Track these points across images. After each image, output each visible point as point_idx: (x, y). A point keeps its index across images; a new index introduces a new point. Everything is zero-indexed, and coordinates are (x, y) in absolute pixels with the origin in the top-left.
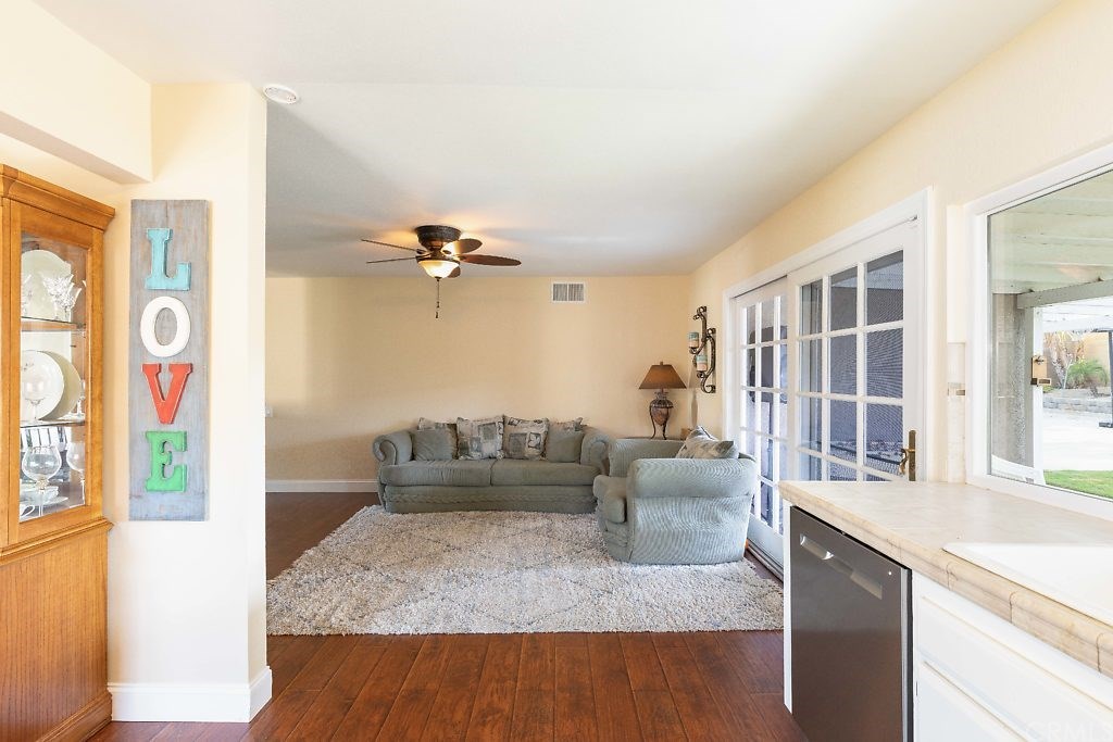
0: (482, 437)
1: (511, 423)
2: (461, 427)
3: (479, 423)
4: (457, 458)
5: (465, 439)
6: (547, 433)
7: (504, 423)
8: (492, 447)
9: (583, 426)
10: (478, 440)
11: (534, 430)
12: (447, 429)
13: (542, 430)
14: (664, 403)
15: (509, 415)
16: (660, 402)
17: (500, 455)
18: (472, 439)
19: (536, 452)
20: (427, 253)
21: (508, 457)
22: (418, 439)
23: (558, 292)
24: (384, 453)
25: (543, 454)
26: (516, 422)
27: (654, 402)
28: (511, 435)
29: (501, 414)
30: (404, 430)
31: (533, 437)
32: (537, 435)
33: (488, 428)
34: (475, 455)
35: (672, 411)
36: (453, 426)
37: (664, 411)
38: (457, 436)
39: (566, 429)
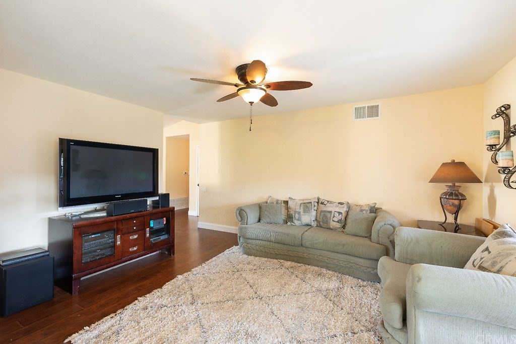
0: (302, 211)
1: (322, 203)
2: (290, 203)
3: (302, 202)
4: (287, 223)
5: (292, 212)
6: (347, 212)
7: (318, 203)
8: (308, 218)
9: (377, 209)
10: (299, 213)
11: (337, 209)
12: (283, 204)
13: (344, 210)
14: (456, 195)
15: (322, 198)
16: (451, 194)
17: (314, 224)
18: (296, 212)
19: (338, 225)
20: (242, 84)
21: (319, 226)
22: (263, 210)
23: (359, 113)
24: (241, 217)
25: (344, 227)
26: (326, 203)
27: (446, 194)
28: (322, 211)
29: (317, 197)
30: (257, 204)
31: (337, 214)
32: (340, 213)
33: (306, 206)
34: (297, 223)
35: (464, 203)
36: (286, 202)
37: (456, 202)
38: (288, 208)
39: (362, 211)
